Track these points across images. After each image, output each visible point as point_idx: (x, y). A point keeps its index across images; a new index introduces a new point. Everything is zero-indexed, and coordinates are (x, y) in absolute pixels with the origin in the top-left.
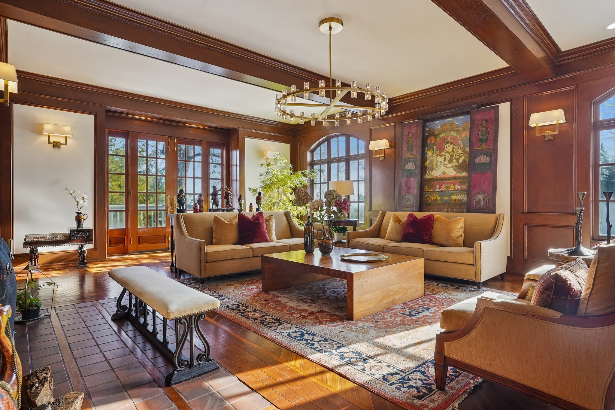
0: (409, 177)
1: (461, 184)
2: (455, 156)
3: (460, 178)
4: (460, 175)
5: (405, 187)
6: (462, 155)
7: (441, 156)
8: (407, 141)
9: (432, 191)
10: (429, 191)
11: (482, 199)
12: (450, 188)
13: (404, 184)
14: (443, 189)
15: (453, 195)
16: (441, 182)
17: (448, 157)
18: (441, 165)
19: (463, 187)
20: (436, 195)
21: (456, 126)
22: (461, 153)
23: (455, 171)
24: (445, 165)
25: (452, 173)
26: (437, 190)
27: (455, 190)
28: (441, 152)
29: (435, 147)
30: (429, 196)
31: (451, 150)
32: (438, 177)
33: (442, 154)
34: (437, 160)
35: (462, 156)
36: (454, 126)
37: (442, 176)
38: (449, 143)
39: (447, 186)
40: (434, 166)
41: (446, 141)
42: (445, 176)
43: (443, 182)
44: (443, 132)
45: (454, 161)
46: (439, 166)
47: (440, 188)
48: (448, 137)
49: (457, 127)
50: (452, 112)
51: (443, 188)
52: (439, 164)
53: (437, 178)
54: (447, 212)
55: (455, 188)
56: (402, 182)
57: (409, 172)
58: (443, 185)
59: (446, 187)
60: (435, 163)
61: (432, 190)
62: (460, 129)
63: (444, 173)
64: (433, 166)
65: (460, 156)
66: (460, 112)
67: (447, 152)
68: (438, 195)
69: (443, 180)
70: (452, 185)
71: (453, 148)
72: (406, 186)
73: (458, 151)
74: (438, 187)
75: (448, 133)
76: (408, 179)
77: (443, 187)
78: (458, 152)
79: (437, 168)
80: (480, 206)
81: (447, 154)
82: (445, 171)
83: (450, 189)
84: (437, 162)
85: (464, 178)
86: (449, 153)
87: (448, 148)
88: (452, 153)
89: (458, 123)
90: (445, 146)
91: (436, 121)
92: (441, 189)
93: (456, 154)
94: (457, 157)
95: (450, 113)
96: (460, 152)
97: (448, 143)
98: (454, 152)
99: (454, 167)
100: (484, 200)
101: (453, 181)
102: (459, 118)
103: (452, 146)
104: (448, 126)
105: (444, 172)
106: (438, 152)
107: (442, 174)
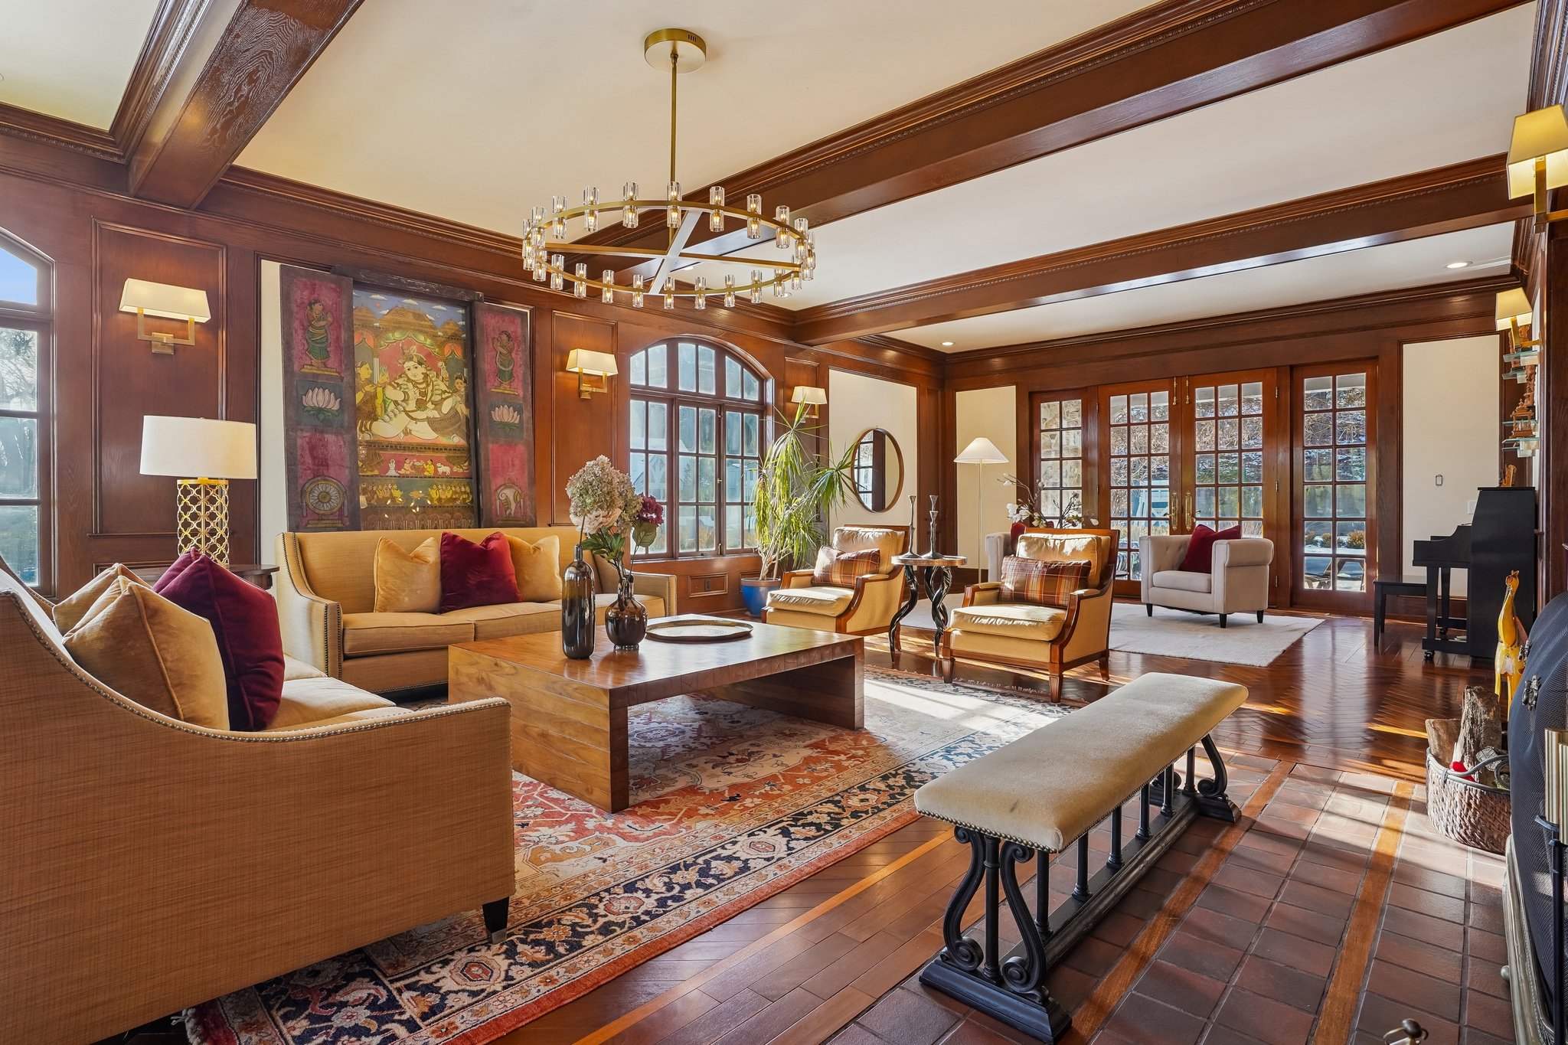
0: (322, 432)
1: (449, 461)
2: (432, 395)
3: (445, 448)
4: (445, 441)
5: (308, 460)
6: (447, 395)
7: (395, 388)
8: (306, 323)
9: (376, 476)
10: (369, 473)
11: (511, 498)
12: (424, 470)
13: (303, 450)
14: (408, 473)
15: (435, 487)
16: (399, 452)
17: (414, 394)
18: (396, 411)
19: (455, 469)
20: (390, 487)
21: (429, 323)
22: (446, 391)
23: (435, 430)
24: (407, 413)
25: (424, 433)
26: (392, 472)
27: (436, 475)
28: (396, 379)
29: (376, 361)
30: (370, 488)
31: (420, 378)
32: (393, 440)
33: (398, 384)
34: (384, 394)
35: (448, 397)
36: (423, 323)
37: (402, 438)
38: (415, 359)
39: (416, 464)
40: (379, 410)
41: (406, 351)
42: (409, 440)
43: (407, 453)
44: (396, 329)
45: (430, 405)
46: (392, 411)
47: (398, 467)
48: (410, 344)
49: (431, 327)
50: (431, 289)
51: (407, 468)
52: (392, 406)
53: (390, 443)
54: (423, 528)
55: (436, 470)
56: (299, 441)
57: (321, 417)
58: (407, 461)
59: (413, 467)
60: (379, 401)
61: (376, 472)
62: (440, 334)
63: (407, 432)
64: (374, 409)
65: (444, 396)
66: (448, 296)
67: (409, 380)
68: (395, 487)
69: (405, 449)
70: (430, 462)
71: (426, 376)
72: (314, 458)
73: (438, 385)
74: (392, 466)
75: (411, 335)
76: (318, 435)
77: (407, 466)
78: (437, 387)
79: (386, 418)
80: (510, 514)
81: (410, 385)
82: (409, 427)
83: (426, 473)
84: (384, 401)
85: (456, 449)
86: (415, 384)
87: (413, 371)
88: (424, 385)
89: (432, 318)
90: (405, 366)
91: (377, 293)
92: (402, 472)
93: (432, 391)
94: (437, 398)
95: (425, 287)
96: (443, 387)
97: (411, 359)
98: (428, 385)
99: (431, 421)
100: (515, 499)
101: (430, 454)
102: (436, 307)
103: (421, 369)
104: (410, 318)
105: (406, 428)
106: (387, 376)
107: (402, 435)
